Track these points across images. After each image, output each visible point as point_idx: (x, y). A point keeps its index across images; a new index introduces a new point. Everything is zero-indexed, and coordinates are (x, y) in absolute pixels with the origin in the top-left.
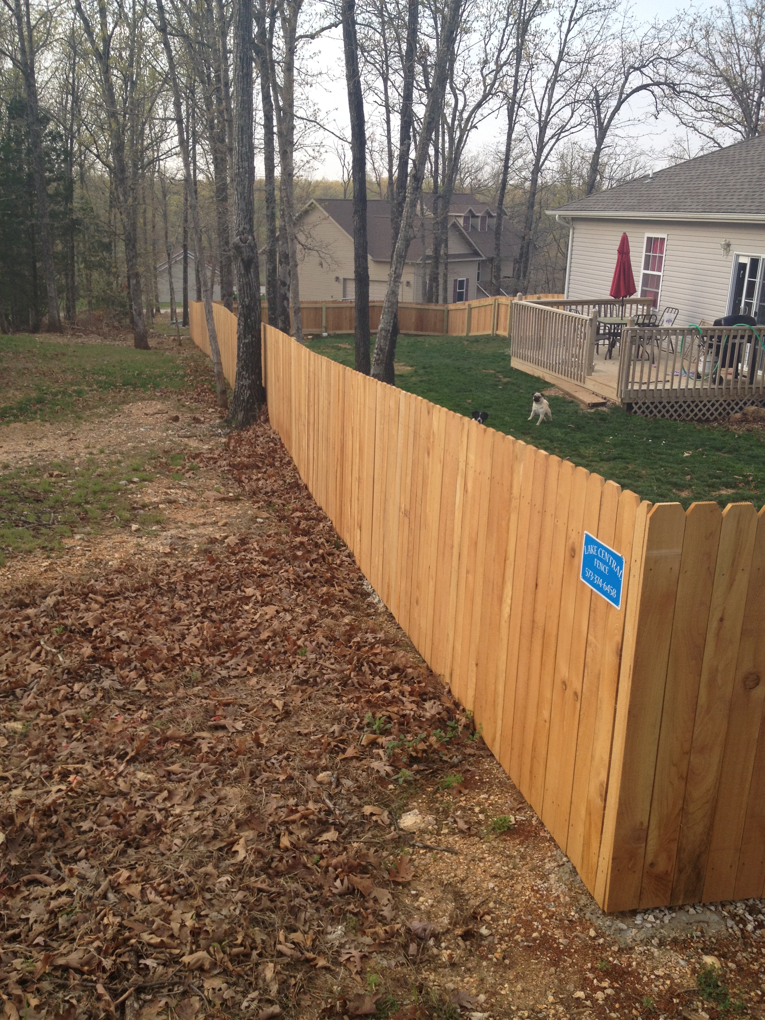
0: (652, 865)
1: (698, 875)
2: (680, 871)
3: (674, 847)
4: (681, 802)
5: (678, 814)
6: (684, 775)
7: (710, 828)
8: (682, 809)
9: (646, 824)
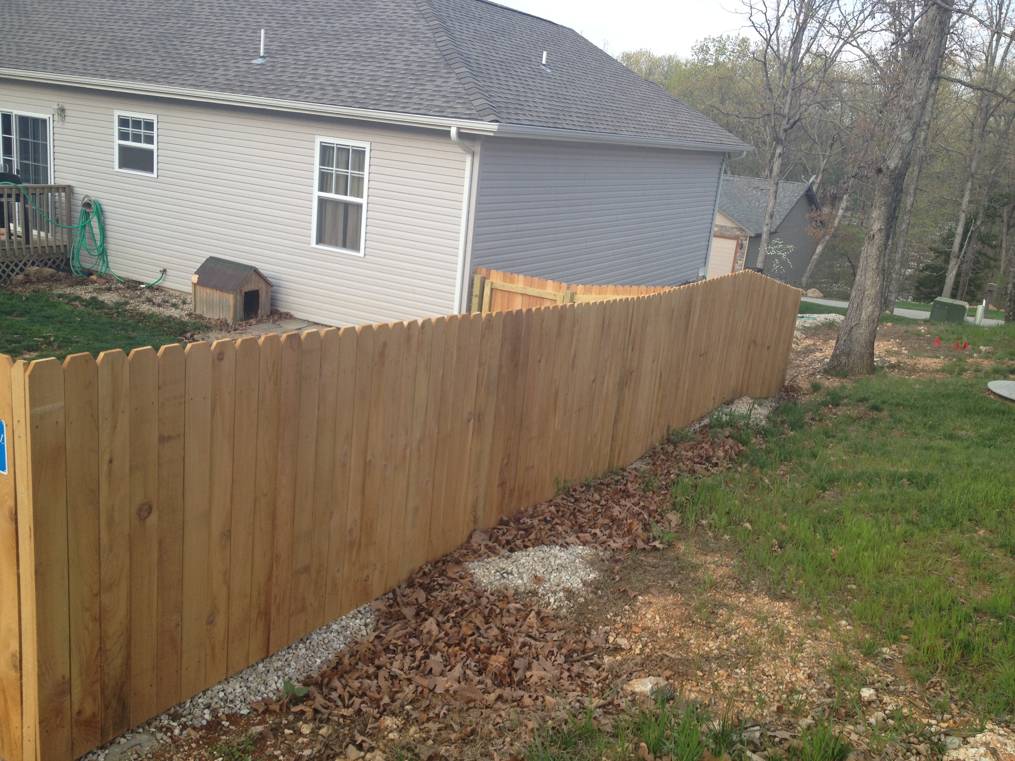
0: (79, 713)
1: (124, 705)
2: (107, 707)
3: (98, 687)
4: (98, 642)
5: (97, 655)
6: (98, 617)
7: (128, 657)
8: (100, 649)
9: (67, 676)
